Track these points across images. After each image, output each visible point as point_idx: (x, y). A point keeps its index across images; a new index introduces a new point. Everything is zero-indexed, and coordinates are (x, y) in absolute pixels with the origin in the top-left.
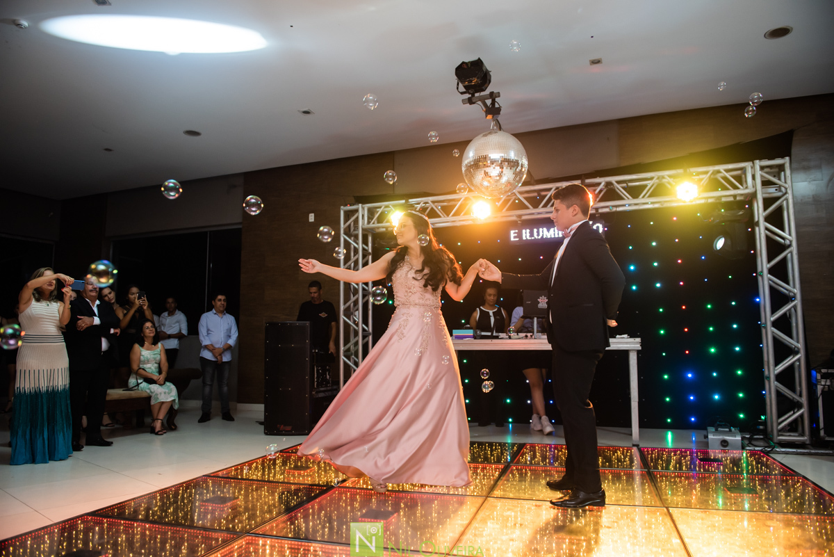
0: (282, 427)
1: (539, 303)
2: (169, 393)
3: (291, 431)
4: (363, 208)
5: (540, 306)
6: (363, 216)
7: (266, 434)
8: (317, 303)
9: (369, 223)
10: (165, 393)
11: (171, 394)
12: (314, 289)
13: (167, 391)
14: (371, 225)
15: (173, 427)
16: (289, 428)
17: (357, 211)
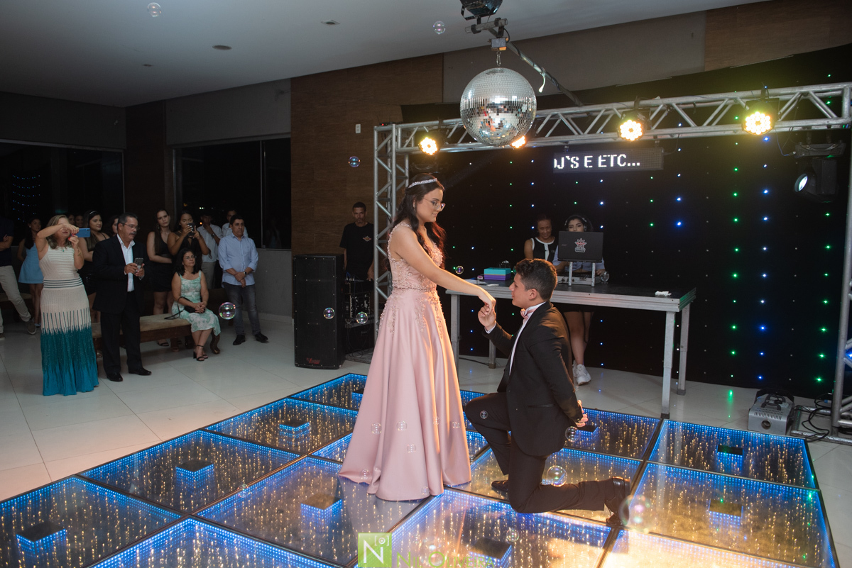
0: (311, 361)
1: (576, 246)
2: (207, 322)
3: (319, 365)
4: (397, 129)
5: (577, 249)
6: (397, 137)
7: (297, 366)
8: (361, 225)
9: (402, 145)
10: (204, 322)
11: (210, 323)
12: (359, 210)
13: (206, 320)
14: (405, 148)
15: (216, 352)
16: (317, 362)
17: (390, 132)
